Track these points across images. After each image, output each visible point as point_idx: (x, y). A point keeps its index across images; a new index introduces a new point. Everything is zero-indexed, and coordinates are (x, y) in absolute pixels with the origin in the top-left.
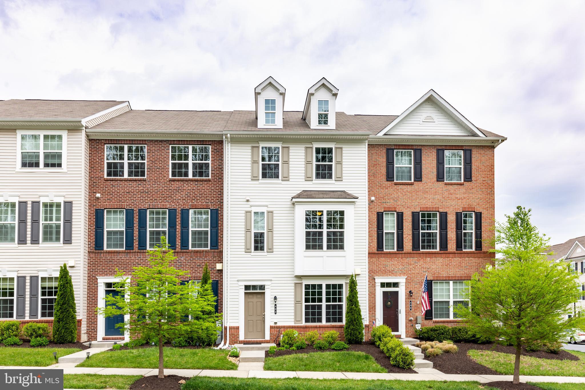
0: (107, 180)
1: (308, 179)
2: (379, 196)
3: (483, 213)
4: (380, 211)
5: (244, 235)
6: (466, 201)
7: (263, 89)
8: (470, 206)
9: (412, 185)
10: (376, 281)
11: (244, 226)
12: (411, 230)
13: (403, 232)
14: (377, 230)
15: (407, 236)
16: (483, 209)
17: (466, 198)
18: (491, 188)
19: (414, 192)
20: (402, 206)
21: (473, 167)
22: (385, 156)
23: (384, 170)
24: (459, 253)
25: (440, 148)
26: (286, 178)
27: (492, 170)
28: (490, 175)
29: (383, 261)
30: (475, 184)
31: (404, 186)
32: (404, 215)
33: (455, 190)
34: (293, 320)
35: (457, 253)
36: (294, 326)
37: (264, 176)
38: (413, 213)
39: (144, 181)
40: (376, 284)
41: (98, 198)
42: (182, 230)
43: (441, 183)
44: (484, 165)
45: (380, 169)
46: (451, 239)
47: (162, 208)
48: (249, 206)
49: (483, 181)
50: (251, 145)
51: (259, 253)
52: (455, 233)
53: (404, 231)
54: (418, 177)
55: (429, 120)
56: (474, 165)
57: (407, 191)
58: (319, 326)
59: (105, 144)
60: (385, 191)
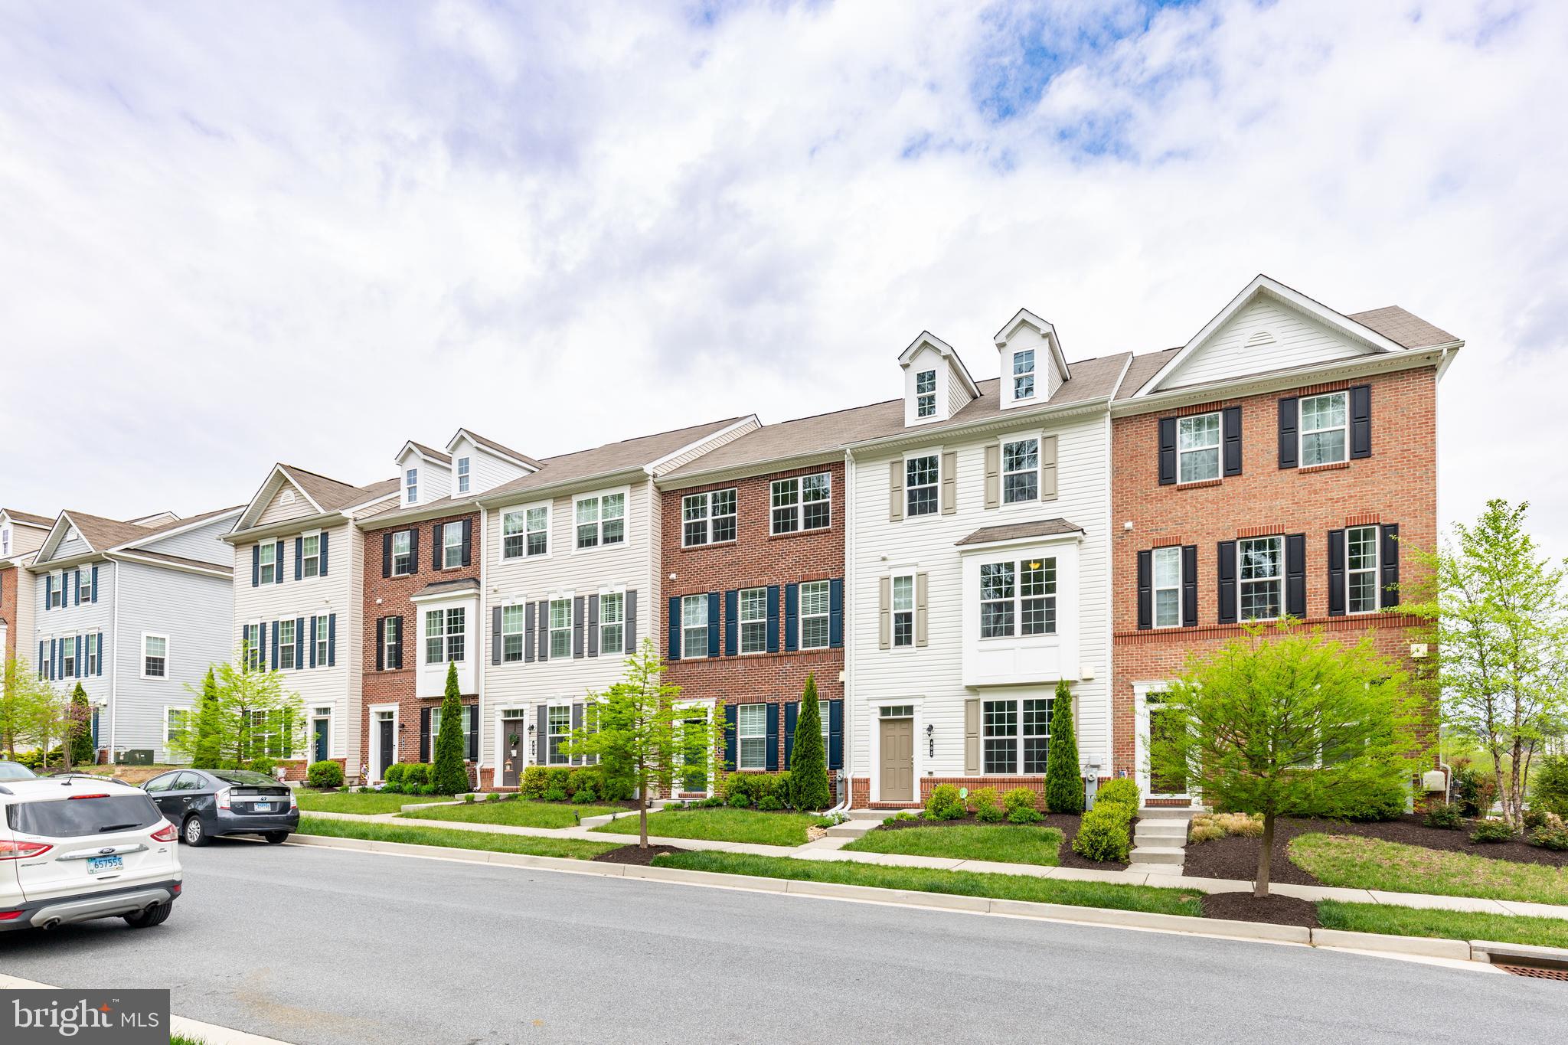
0: (684, 552)
1: (991, 505)
2: (1142, 519)
3: (1404, 525)
4: (1145, 548)
5: (878, 620)
6: (1357, 503)
7: (912, 358)
8: (1368, 512)
9: (1217, 485)
10: (1136, 690)
11: (878, 605)
12: (1217, 580)
13: (1196, 587)
14: (1138, 588)
15: (1207, 595)
16: (1402, 515)
17: (1356, 496)
18: (1425, 466)
19: (1224, 499)
20: (1195, 532)
21: (1376, 423)
22: (1155, 435)
23: (1153, 465)
24: (1335, 622)
25: (1287, 396)
26: (950, 511)
27: (1427, 423)
28: (1424, 435)
29: (1151, 649)
30: (1380, 461)
31: (1200, 490)
32: (1199, 551)
33: (1327, 482)
34: (963, 768)
35: (1332, 622)
36: (963, 779)
37: (912, 511)
38: (1220, 544)
39: (733, 546)
40: (1137, 697)
41: (673, 581)
42: (787, 618)
43: (1288, 471)
44: (1405, 415)
45: (1145, 464)
46: (1317, 592)
47: (759, 587)
48: (886, 568)
49: (1402, 451)
50: (889, 461)
51: (904, 649)
52: (1325, 577)
53: (1200, 583)
54: (1233, 468)
55: (1262, 340)
56: (1378, 419)
57: (1207, 500)
58: (1010, 779)
59: (682, 496)
60: (1156, 507)
